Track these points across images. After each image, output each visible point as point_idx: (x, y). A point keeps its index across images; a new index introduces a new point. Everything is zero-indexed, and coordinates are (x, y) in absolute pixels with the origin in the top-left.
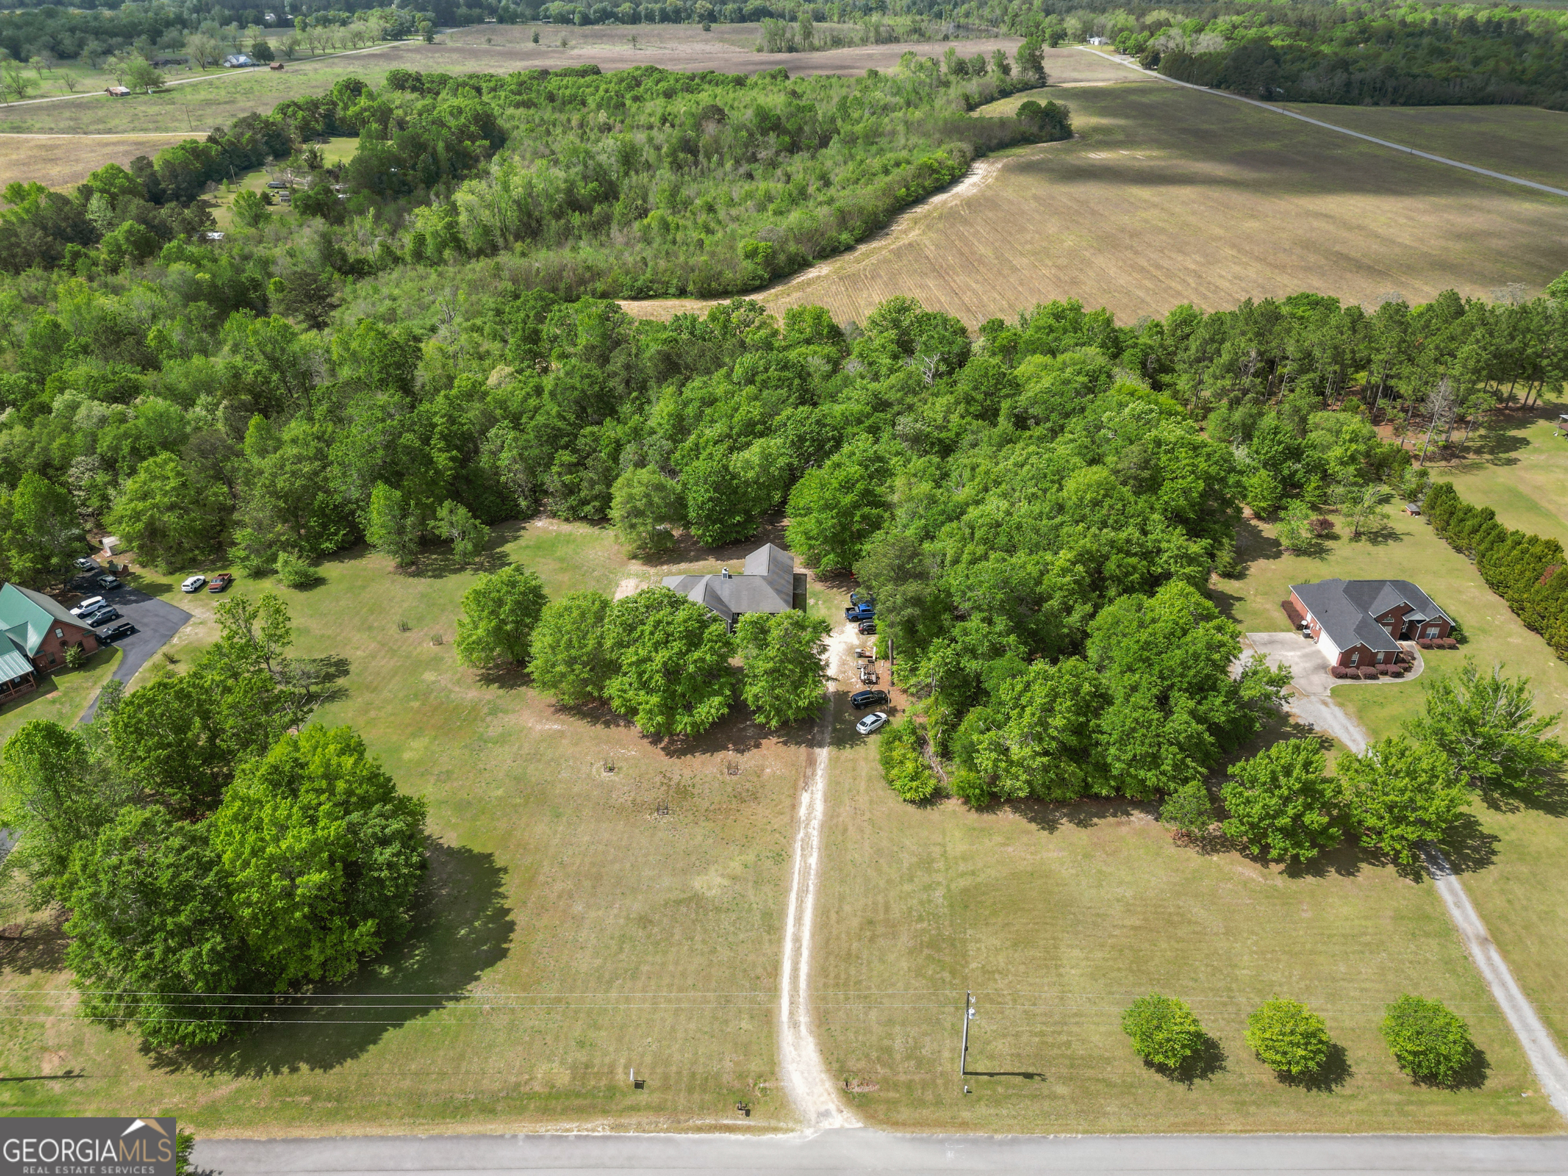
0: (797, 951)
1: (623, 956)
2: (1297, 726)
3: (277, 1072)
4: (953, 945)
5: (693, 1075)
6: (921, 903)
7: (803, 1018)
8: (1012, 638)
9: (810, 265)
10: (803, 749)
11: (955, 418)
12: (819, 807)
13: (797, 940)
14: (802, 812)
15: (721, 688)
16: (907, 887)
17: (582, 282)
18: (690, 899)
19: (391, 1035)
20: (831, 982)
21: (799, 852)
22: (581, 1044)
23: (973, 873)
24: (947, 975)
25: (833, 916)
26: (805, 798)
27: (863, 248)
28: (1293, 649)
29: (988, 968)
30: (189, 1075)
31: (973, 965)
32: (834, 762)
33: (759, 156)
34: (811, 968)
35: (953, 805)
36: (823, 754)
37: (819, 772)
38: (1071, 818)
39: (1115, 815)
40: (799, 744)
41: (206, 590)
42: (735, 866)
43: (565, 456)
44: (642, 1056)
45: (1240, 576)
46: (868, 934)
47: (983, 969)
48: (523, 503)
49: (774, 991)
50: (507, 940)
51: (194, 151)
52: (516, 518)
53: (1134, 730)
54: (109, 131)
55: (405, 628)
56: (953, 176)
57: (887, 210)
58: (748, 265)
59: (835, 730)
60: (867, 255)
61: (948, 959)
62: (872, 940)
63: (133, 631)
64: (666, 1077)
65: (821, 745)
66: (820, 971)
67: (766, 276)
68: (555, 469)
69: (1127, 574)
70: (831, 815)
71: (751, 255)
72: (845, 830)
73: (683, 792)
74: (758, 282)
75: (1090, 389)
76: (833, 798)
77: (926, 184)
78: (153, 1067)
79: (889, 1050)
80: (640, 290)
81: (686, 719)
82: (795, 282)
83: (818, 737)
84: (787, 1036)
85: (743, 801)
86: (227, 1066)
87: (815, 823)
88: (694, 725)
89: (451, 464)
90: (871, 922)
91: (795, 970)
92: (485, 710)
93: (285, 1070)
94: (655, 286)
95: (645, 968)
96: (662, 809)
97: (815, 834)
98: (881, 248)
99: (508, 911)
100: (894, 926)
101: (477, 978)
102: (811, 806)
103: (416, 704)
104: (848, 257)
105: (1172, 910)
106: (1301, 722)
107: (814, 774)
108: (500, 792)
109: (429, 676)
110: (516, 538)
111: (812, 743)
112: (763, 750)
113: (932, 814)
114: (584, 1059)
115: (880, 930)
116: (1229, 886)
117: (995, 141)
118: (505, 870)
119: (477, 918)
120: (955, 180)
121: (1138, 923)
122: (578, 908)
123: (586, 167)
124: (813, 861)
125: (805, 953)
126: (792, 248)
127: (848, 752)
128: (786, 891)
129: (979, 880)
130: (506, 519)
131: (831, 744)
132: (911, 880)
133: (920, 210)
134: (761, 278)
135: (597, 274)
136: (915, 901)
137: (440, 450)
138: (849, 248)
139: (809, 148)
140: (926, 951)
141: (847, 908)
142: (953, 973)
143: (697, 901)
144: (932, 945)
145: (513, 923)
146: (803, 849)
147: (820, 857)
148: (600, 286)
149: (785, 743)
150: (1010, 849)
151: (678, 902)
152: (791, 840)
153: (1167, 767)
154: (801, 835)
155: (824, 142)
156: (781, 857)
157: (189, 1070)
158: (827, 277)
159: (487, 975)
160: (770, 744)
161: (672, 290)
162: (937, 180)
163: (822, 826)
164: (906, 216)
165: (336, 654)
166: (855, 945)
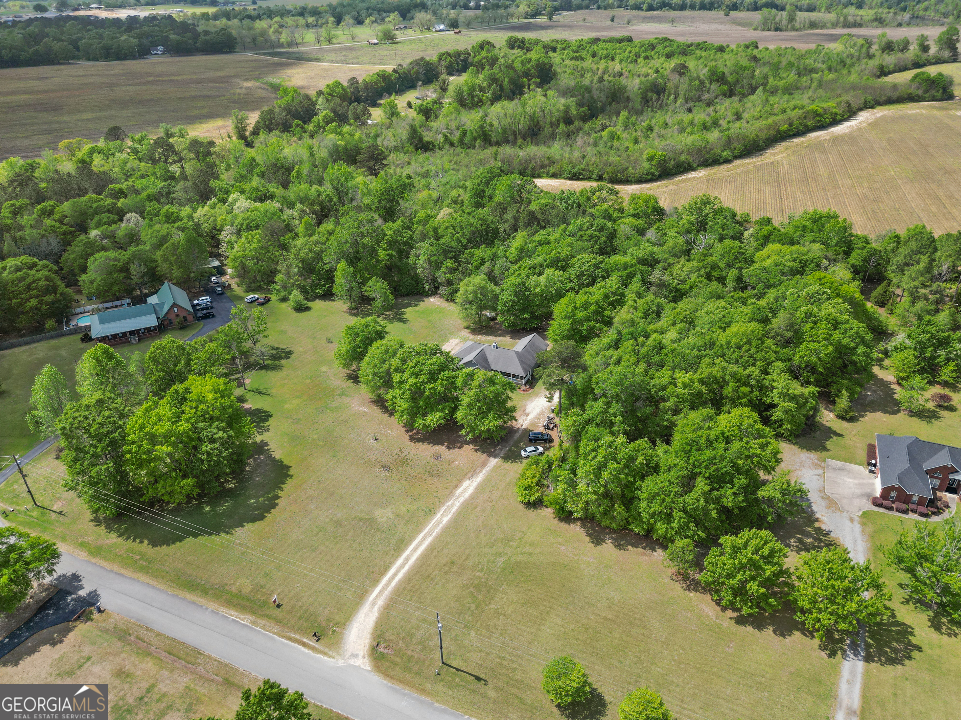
0: (403, 566)
1: (315, 538)
2: (819, 530)
3: (134, 540)
4: (489, 591)
5: (307, 610)
6: (488, 562)
7: (381, 602)
8: (619, 418)
9: (693, 169)
10: (484, 456)
11: (693, 277)
12: (470, 491)
13: (407, 559)
14: (459, 490)
15: (443, 408)
16: (486, 550)
17: (542, 166)
18: (368, 520)
19: (190, 540)
20: (409, 588)
21: (441, 512)
22: (266, 575)
23: (530, 554)
24: (473, 606)
25: (435, 553)
26: (466, 483)
27: (737, 162)
28: (855, 478)
29: (500, 611)
30: (102, 530)
31: (493, 606)
32: (496, 467)
33: (703, 98)
34: (404, 576)
35: (548, 513)
36: (493, 462)
37: (484, 472)
38: (615, 540)
39: (644, 548)
40: (483, 452)
41: (256, 303)
42: (403, 509)
43: (450, 263)
44: (290, 592)
45: (852, 420)
46: (447, 569)
47: (496, 611)
48: (427, 287)
49: (375, 582)
50: (268, 511)
51: (383, 76)
52: (422, 294)
53: (658, 494)
54: (358, 63)
55: (330, 341)
56: (834, 120)
57: (767, 139)
58: (646, 165)
59: (510, 450)
60: (737, 167)
61: (480, 598)
62: (446, 573)
63: (213, 316)
64: (293, 607)
65: (495, 457)
66: (408, 579)
67: (657, 173)
68: (443, 270)
69: (739, 398)
70: (473, 497)
71: (651, 159)
72: (475, 508)
73: (404, 462)
74: (649, 177)
75: (794, 272)
76: (480, 489)
77: (809, 124)
78: (91, 520)
79: (412, 635)
80: (575, 174)
81: (421, 421)
82: (676, 179)
83: (497, 452)
84: (365, 608)
85: (432, 476)
86: (118, 531)
87: (462, 499)
88: (424, 426)
89: (387, 258)
90: (453, 563)
91: (395, 575)
92: (338, 392)
93: (138, 541)
94: (584, 173)
95: (322, 548)
96: (386, 468)
97: (458, 504)
98: (749, 164)
99: (279, 497)
100: (464, 569)
101: (243, 526)
102: (466, 490)
103: (308, 381)
104: (724, 167)
105: (638, 616)
106: (823, 527)
107: (480, 472)
108: (315, 437)
109: (324, 369)
110: (416, 305)
111: (491, 455)
112: (462, 451)
113: (532, 513)
114: (262, 583)
115: (455, 568)
116: (689, 614)
117: (884, 98)
118: (291, 476)
119: (262, 496)
120: (835, 122)
121: (610, 616)
122: (312, 506)
123: (583, 97)
124: (446, 520)
125: (407, 567)
126: (683, 158)
127: (508, 465)
128: (420, 531)
129: (531, 559)
130: (417, 294)
131: (502, 457)
132: (492, 547)
133: (796, 141)
134: (653, 174)
135: (552, 162)
136: (485, 559)
137: (384, 249)
138: (727, 161)
139: (740, 93)
140: (472, 589)
141: (446, 551)
142: (477, 607)
143: (371, 522)
144: (478, 588)
145: (277, 504)
146: (445, 511)
147: (451, 518)
148: (552, 170)
149: (476, 450)
150: (563, 548)
151: (361, 519)
152: (441, 502)
153: (675, 525)
154: (449, 503)
155: (753, 90)
156: (430, 512)
157: (103, 527)
158: (700, 178)
159: (248, 526)
160: (468, 449)
161: (594, 176)
162: (820, 121)
163: (464, 502)
164: (783, 144)
165: (289, 347)
166: (436, 572)
